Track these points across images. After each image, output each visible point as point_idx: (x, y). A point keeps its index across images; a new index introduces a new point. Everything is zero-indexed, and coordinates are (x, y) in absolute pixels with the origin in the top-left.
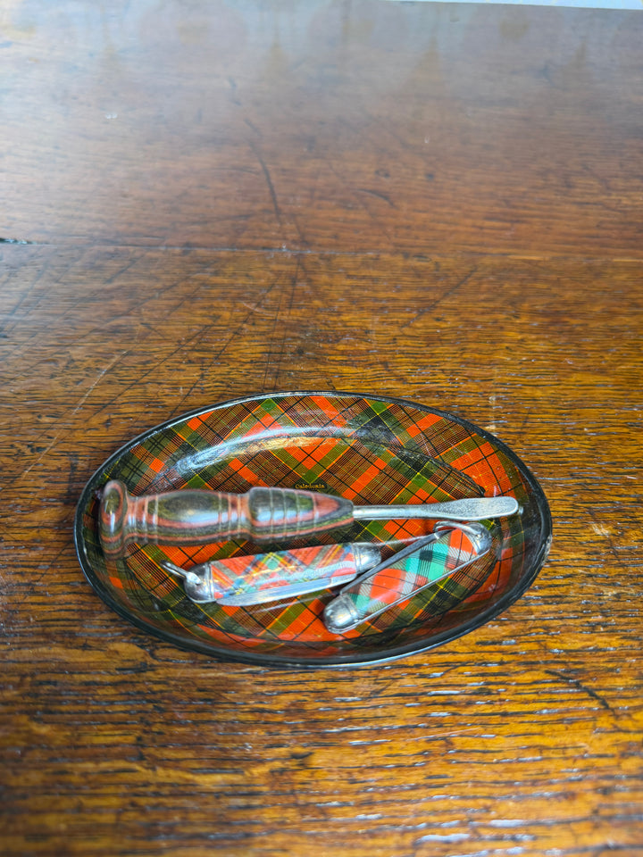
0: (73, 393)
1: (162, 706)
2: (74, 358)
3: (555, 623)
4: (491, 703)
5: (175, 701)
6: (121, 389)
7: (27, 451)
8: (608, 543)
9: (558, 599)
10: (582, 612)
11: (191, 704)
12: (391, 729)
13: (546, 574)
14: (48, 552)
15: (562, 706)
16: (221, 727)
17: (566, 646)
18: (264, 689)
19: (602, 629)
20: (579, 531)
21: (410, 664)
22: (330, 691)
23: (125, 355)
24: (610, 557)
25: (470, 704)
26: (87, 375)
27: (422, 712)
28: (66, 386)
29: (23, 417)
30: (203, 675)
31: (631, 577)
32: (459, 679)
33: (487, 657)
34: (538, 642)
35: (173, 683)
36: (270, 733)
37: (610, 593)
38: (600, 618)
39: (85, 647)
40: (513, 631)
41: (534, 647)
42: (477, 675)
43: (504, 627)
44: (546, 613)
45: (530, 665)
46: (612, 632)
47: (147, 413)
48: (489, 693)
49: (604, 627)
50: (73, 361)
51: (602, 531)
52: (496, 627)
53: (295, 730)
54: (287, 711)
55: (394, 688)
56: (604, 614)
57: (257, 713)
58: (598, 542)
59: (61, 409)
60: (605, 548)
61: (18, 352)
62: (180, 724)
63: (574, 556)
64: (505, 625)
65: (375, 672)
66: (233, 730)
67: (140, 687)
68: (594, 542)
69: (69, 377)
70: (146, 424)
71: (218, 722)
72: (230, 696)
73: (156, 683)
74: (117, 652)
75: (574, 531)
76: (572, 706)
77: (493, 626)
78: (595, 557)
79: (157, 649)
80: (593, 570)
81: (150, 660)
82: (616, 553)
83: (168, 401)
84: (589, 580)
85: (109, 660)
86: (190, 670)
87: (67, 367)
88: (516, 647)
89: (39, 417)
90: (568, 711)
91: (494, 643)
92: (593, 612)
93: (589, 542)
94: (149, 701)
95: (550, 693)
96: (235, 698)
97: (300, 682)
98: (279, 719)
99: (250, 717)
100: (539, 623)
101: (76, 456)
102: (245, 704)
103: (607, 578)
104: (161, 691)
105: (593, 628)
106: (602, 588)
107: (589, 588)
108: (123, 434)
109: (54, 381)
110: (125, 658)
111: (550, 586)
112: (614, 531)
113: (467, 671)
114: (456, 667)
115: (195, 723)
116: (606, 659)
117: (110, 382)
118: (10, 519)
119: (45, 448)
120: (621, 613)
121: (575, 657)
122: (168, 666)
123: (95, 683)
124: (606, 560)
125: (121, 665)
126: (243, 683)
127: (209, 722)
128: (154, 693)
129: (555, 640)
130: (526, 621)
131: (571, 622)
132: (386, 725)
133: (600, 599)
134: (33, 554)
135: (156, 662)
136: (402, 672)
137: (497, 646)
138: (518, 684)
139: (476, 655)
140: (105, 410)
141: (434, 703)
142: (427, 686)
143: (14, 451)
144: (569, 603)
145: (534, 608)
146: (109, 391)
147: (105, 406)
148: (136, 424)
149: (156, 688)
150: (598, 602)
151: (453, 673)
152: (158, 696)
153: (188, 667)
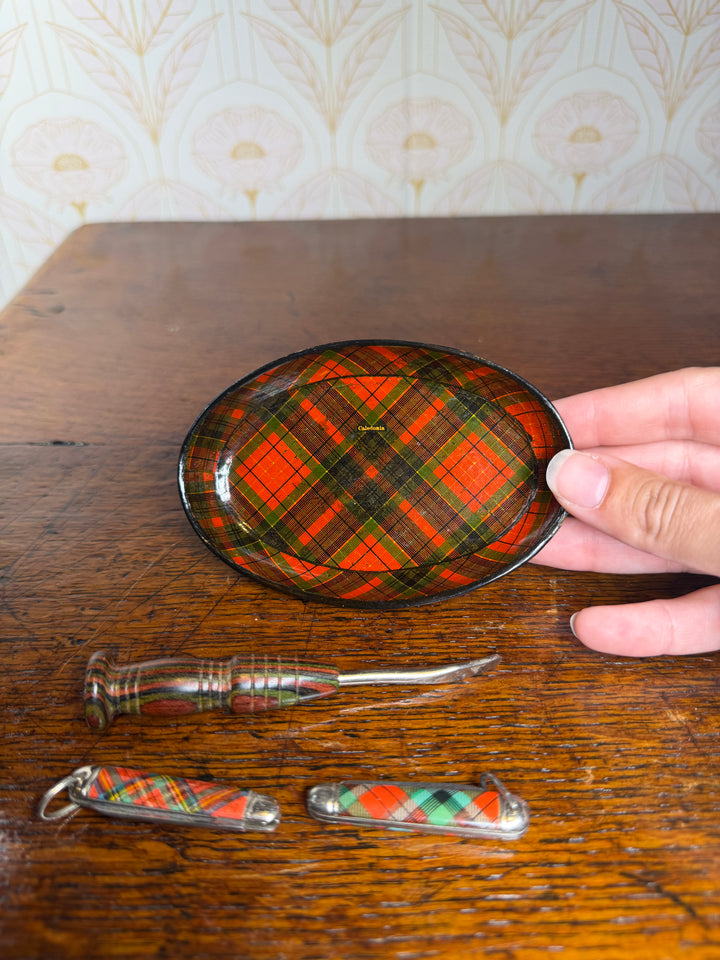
0: (118, 586)
1: (190, 911)
2: (123, 551)
3: (630, 818)
4: (559, 910)
5: (204, 906)
6: (168, 580)
7: (68, 644)
8: (686, 730)
9: (631, 792)
10: (659, 806)
11: (221, 909)
12: (445, 940)
13: (616, 765)
14: (81, 745)
15: (642, 914)
16: (253, 936)
17: (644, 844)
18: (302, 892)
19: (683, 825)
20: (652, 717)
21: (466, 865)
22: (376, 895)
23: (174, 548)
24: (689, 745)
25: (534, 910)
26: (134, 568)
27: (480, 919)
28: (112, 579)
29: (66, 610)
30: (237, 877)
31: (714, 766)
32: (520, 882)
33: (552, 856)
34: (610, 839)
35: (203, 885)
36: (308, 943)
37: (691, 785)
38: (680, 813)
39: (111, 846)
40: (580, 828)
41: (606, 845)
42: (541, 877)
43: (571, 823)
44: (618, 807)
45: (602, 866)
46: (695, 828)
47: (192, 603)
48: (556, 898)
49: (686, 821)
50: (121, 554)
51: (679, 718)
52: (561, 823)
53: (335, 939)
54: (328, 918)
55: (448, 892)
56: (685, 808)
57: (293, 920)
58: (673, 729)
59: (105, 601)
60: (682, 735)
61: (67, 548)
62: (208, 931)
63: (647, 744)
64: (572, 820)
65: (426, 874)
66: (267, 939)
67: (167, 890)
68: (669, 729)
69: (117, 570)
70: (190, 614)
71: (250, 930)
72: (265, 900)
73: (185, 885)
74: (145, 851)
75: (647, 718)
76: (652, 913)
77: (559, 821)
78: (671, 745)
79: (188, 847)
80: (669, 760)
81: (180, 860)
82: (694, 741)
83: (214, 591)
84: (666, 770)
85: (135, 860)
86: (223, 871)
87: (114, 561)
88: (584, 845)
89: (83, 609)
90: (648, 919)
91: (560, 841)
92: (672, 806)
93: (664, 729)
94: (176, 906)
95: (626, 897)
96: (269, 902)
97: (343, 885)
98: (318, 926)
99: (286, 924)
100: (610, 819)
101: (117, 648)
102: (282, 909)
103: (687, 767)
104: (190, 895)
105: (673, 823)
106: (681, 779)
107: (667, 779)
108: (166, 625)
109: (100, 575)
110: (152, 858)
111: (622, 777)
112: (692, 717)
113: (530, 872)
114: (517, 868)
115: (226, 931)
116: (691, 858)
117: (156, 574)
118: (44, 712)
119: (86, 640)
120: (705, 807)
121: (654, 856)
122: (199, 867)
123: (119, 886)
124: (685, 748)
125: (147, 866)
126: (278, 886)
127: (240, 930)
128: (181, 896)
129: (629, 837)
130: (595, 816)
131: (647, 818)
132: (438, 933)
133: (679, 792)
134: (65, 747)
135: (186, 863)
136: (457, 874)
137: (563, 845)
138: (589, 888)
139: (540, 855)
140: (149, 602)
141: (493, 910)
142: (485, 890)
143: (55, 643)
144: (644, 795)
145: (604, 801)
146: (156, 583)
147: (149, 598)
148: (180, 615)
149: (185, 891)
150: (676, 795)
151: (513, 875)
152: (187, 900)
153: (219, 868)
